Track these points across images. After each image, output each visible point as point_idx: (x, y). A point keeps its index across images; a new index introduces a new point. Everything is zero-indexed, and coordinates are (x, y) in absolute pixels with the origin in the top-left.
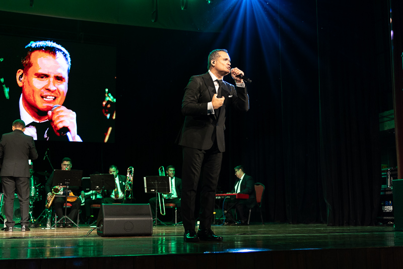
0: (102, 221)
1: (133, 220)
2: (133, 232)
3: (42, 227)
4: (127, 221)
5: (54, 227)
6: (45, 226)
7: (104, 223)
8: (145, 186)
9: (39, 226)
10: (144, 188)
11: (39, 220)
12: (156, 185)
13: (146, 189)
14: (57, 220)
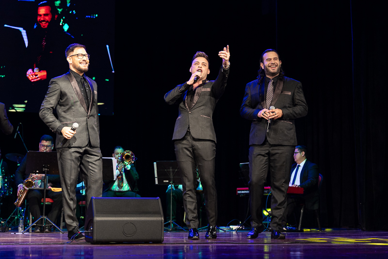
0: (91, 221)
1: (135, 221)
2: (135, 237)
3: (12, 231)
4: (127, 222)
5: (28, 231)
6: (16, 230)
7: (95, 225)
8: (156, 176)
9: (8, 231)
10: (154, 178)
11: (9, 222)
12: (171, 174)
13: (156, 179)
14: (33, 223)
